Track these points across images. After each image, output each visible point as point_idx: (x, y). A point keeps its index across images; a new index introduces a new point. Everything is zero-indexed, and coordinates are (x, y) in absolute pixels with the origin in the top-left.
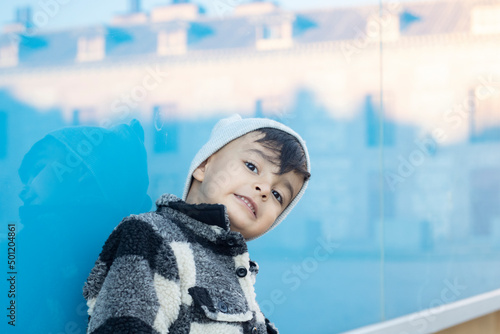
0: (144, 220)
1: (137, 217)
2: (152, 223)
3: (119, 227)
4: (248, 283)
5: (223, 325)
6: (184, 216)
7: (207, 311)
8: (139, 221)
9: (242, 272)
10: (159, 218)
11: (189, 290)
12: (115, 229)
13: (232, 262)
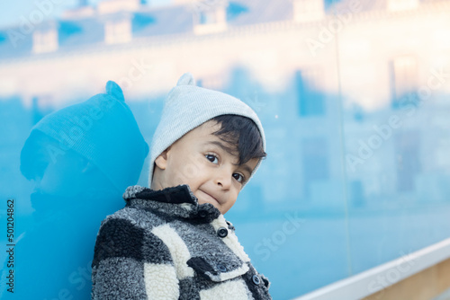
0: (121, 217)
1: (113, 216)
2: (129, 218)
3: (101, 231)
4: (232, 241)
5: (228, 283)
6: (153, 203)
7: (211, 275)
8: (117, 219)
9: (223, 233)
10: (133, 211)
11: (188, 263)
12: (98, 234)
13: (211, 227)
